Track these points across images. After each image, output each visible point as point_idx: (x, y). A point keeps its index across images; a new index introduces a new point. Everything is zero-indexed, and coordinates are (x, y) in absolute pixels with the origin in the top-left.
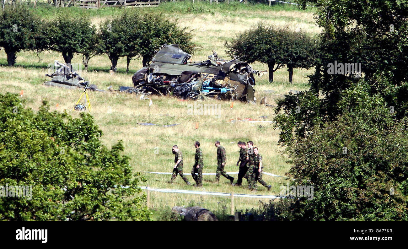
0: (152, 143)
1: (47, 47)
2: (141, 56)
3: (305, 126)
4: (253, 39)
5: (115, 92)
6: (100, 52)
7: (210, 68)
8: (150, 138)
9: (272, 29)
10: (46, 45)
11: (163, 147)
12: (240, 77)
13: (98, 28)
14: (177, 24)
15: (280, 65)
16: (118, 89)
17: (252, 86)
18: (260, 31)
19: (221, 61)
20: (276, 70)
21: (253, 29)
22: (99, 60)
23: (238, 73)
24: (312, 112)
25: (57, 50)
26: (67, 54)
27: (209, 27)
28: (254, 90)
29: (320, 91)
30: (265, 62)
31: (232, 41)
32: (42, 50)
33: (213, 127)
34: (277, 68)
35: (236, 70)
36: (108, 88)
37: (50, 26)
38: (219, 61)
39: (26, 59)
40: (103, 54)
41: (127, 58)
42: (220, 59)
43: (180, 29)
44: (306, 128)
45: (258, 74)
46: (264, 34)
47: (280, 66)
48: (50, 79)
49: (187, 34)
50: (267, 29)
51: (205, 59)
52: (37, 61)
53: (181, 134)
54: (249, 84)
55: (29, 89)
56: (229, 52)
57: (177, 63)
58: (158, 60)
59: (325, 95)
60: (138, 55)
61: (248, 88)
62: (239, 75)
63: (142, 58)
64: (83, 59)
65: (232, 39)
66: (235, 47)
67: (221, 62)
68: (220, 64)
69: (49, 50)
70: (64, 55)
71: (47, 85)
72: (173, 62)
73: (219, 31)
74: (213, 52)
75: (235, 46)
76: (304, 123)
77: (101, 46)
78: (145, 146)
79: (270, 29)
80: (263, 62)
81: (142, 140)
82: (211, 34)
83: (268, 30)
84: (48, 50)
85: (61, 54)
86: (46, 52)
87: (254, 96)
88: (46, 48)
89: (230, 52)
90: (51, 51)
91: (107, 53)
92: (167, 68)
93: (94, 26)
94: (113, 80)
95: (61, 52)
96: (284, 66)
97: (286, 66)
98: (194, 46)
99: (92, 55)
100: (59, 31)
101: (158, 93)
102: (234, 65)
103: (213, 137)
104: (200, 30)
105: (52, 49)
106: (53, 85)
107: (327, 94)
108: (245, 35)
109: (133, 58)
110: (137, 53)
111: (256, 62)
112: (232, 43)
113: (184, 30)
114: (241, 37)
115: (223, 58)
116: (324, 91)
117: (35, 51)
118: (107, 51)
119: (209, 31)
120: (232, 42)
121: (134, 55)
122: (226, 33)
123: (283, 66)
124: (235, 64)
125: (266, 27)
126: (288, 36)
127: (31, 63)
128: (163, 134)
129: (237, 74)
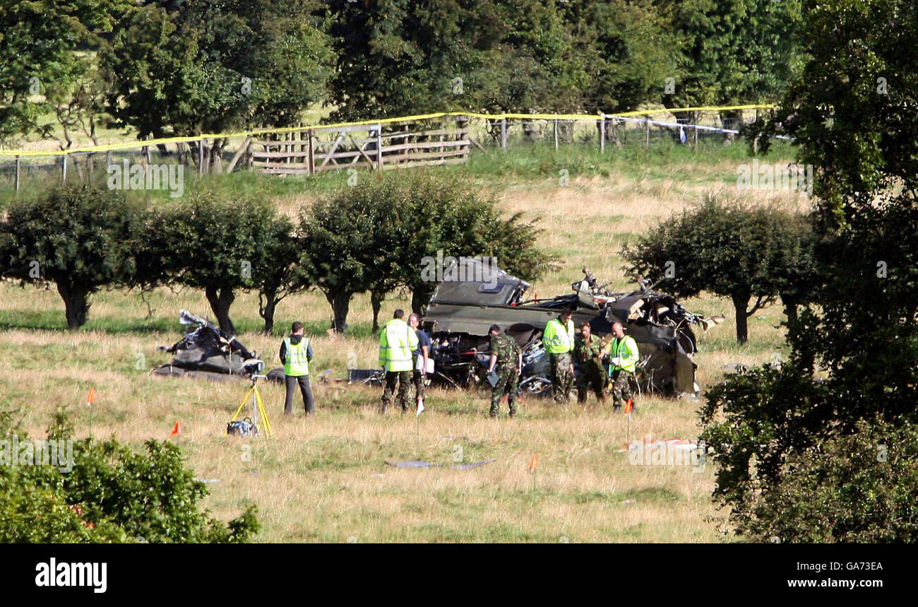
0: (420, 511)
1: (169, 278)
2: (407, 289)
3: (779, 452)
4: (693, 235)
5: (335, 385)
6: (302, 284)
7: (579, 313)
8: (415, 499)
9: (739, 207)
10: (165, 273)
11: (447, 521)
12: (657, 332)
13: (296, 222)
14: (495, 205)
15: (764, 298)
16: (345, 377)
17: (689, 356)
18: (709, 214)
19: (606, 294)
20: (753, 311)
21: (693, 210)
22: (305, 305)
23: (650, 323)
24: (796, 414)
25: (193, 285)
26: (218, 294)
27: (592, 211)
28: (695, 367)
29: (816, 360)
30: (724, 294)
31: (639, 243)
32: (154, 285)
33: (580, 464)
34: (757, 306)
35: (647, 316)
36: (321, 374)
37: (170, 223)
38: (599, 297)
39: (117, 309)
40: (311, 288)
41: (373, 298)
42: (603, 291)
43: (505, 218)
44: (782, 455)
45: (701, 324)
46: (722, 219)
47: (765, 302)
48: (169, 359)
49: (524, 229)
50: (726, 209)
51: (566, 290)
52: (143, 314)
53: (497, 487)
54: (681, 350)
55: (115, 386)
56: (632, 270)
57: (493, 304)
58: (445, 299)
59: (830, 370)
60: (400, 288)
61: (679, 360)
62: (654, 328)
63: (410, 296)
64: (261, 304)
65: (640, 238)
66: (646, 258)
67: (605, 298)
68: (604, 303)
69: (173, 283)
70: (211, 296)
71: (162, 374)
72: (482, 302)
73: (616, 219)
74: (584, 272)
75: (646, 254)
76: (778, 443)
77: (305, 267)
78: (401, 519)
79: (735, 207)
80: (721, 291)
81: (394, 504)
82: (596, 228)
83: (729, 212)
84: (168, 285)
85: (203, 293)
86: (165, 289)
87: (694, 380)
88: (165, 279)
89: (636, 272)
90: (178, 287)
91: (320, 284)
92: (470, 318)
93: (284, 218)
94: (336, 354)
95: (203, 287)
96: (774, 300)
97: (779, 301)
98: (544, 258)
99: (283, 294)
100: (195, 237)
101: (448, 382)
102: (640, 303)
103: (577, 490)
104: (567, 218)
105: (180, 280)
106: (176, 375)
107: (834, 367)
108: (672, 225)
109: (388, 296)
110: (396, 282)
111: (703, 293)
112: (640, 248)
113: (514, 219)
114: (662, 231)
115: (609, 287)
116: (827, 359)
117: (138, 289)
118: (322, 280)
119: (593, 220)
120: (639, 246)
121: (391, 287)
122: (637, 223)
123: (771, 300)
124: (643, 299)
125: (724, 205)
126: (781, 223)
127: (128, 319)
128: (449, 490)
129: (648, 326)
